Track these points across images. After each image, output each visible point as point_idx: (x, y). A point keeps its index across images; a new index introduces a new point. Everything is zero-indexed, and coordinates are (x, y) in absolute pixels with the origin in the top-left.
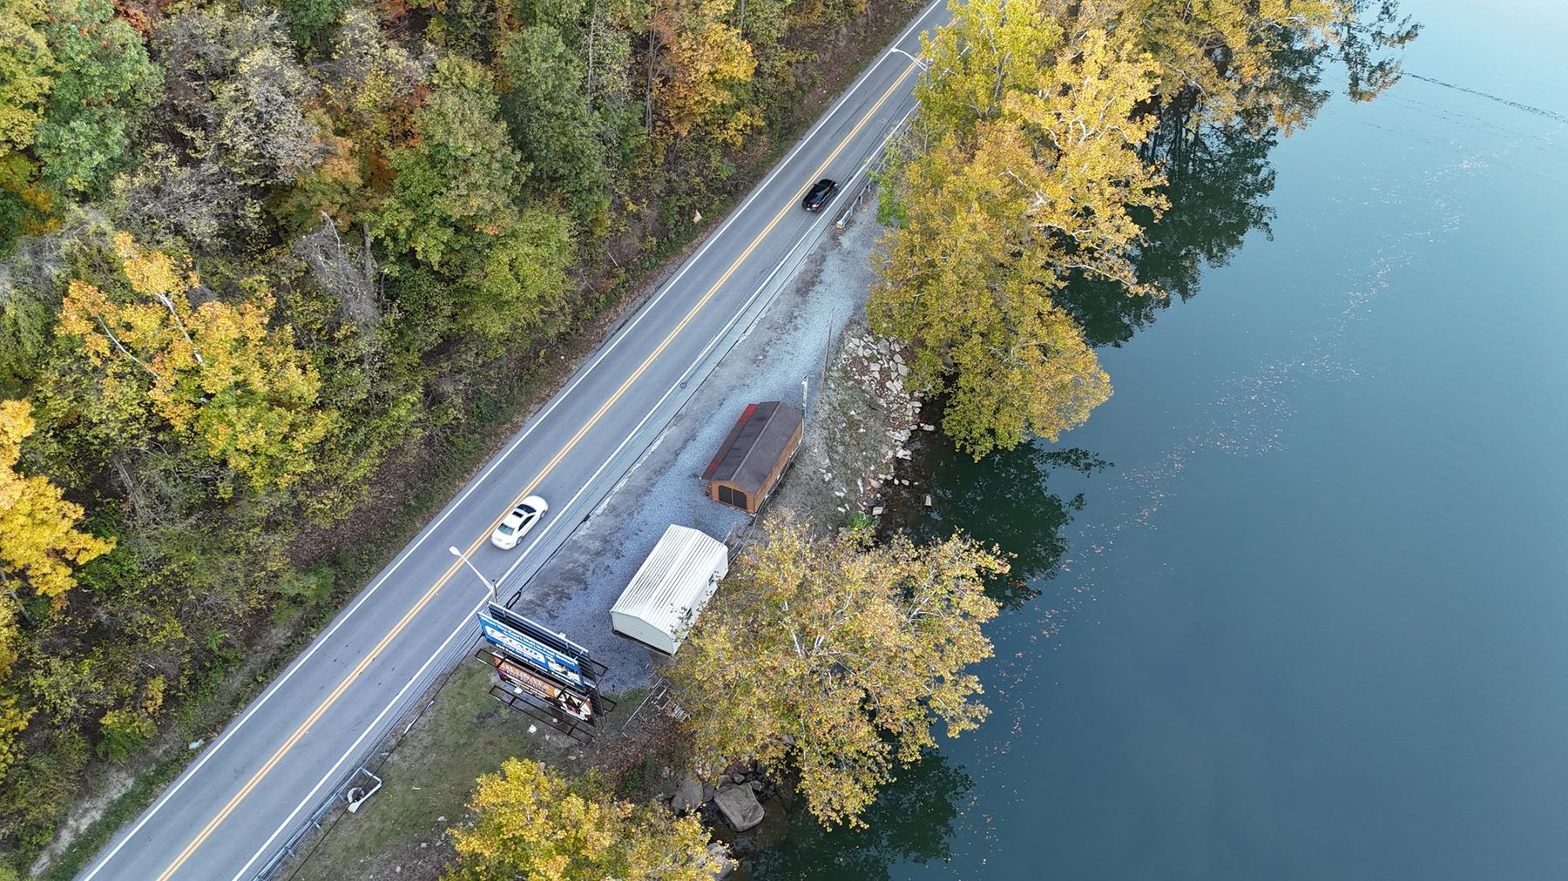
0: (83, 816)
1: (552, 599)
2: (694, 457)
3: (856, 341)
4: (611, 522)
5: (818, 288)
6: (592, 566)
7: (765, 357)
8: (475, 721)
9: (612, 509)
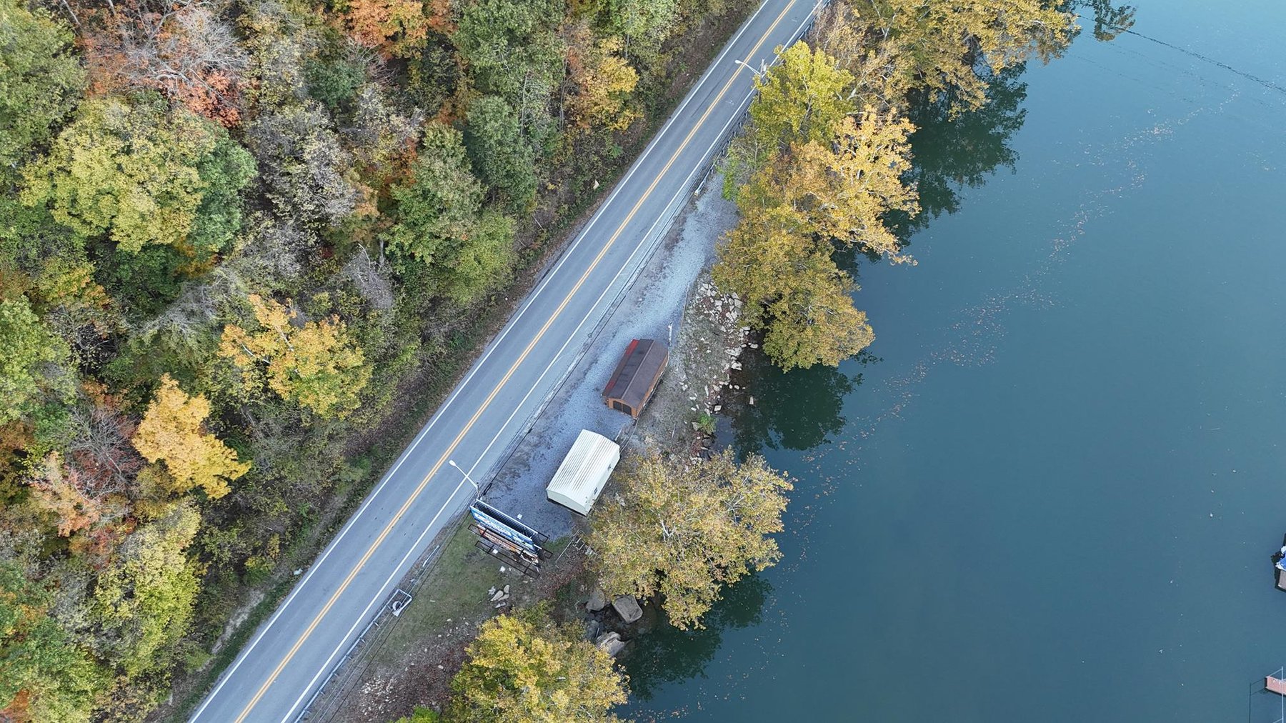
0: (238, 617)
1: (508, 477)
2: (596, 376)
3: (706, 285)
4: (544, 423)
5: (681, 244)
6: (532, 455)
7: (643, 299)
8: (465, 558)
9: (544, 414)
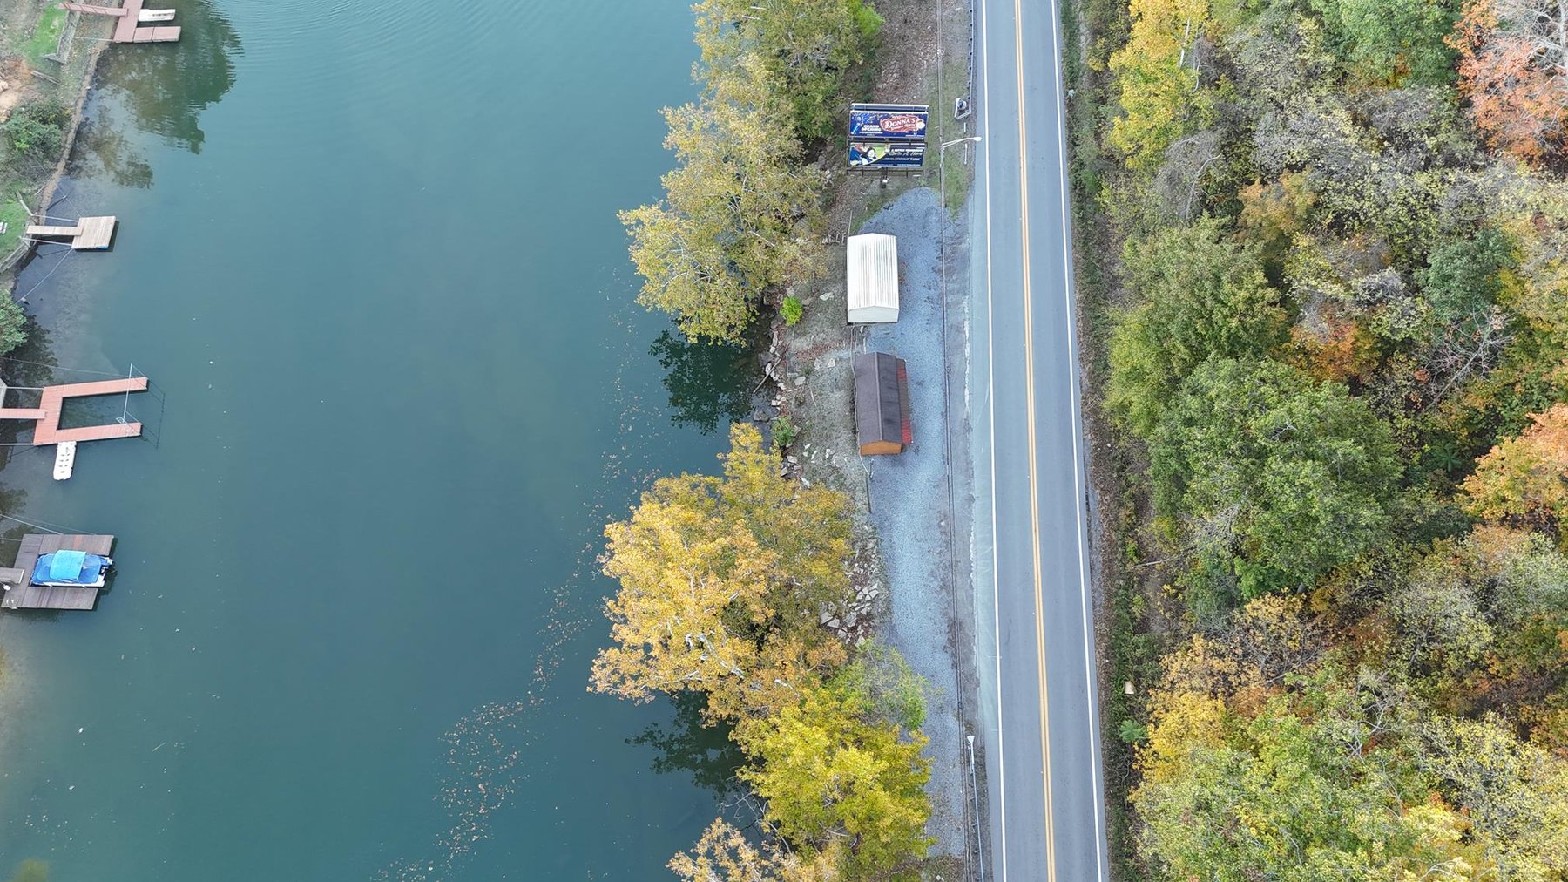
2: (931, 399)
3: (873, 594)
6: (940, 284)
7: (940, 526)
9: (960, 330)
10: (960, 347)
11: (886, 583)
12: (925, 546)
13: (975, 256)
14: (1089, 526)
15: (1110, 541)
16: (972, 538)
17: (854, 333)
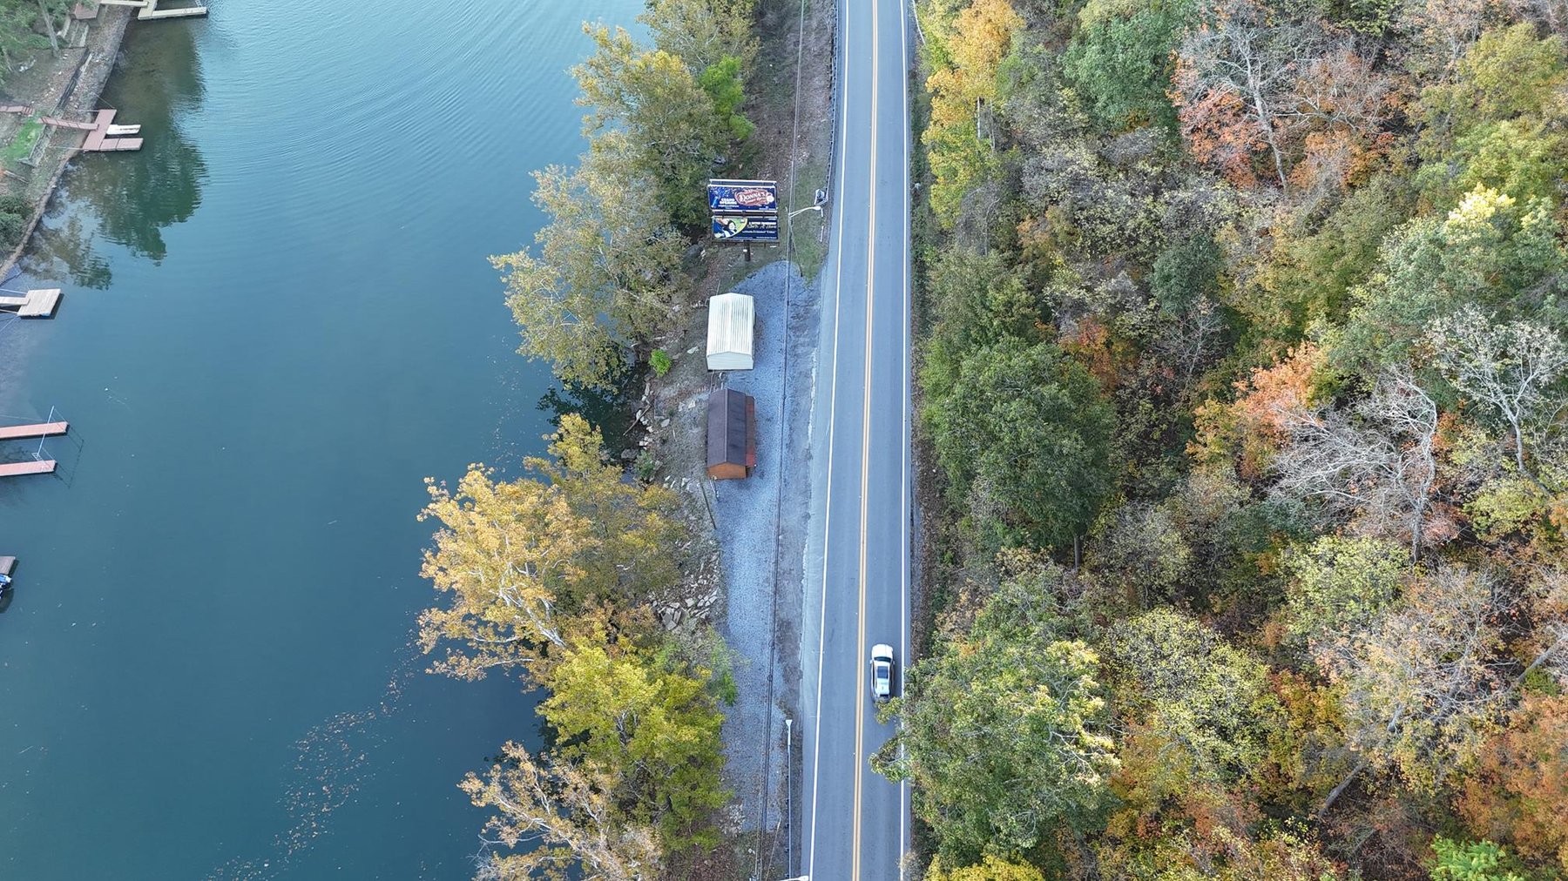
1: (802, 312)
4: (802, 368)
9: (808, 375)
10: (808, 388)
11: (725, 591)
12: (763, 557)
13: (824, 316)
14: (912, 539)
15: (931, 552)
16: (806, 549)
17: (713, 378)
